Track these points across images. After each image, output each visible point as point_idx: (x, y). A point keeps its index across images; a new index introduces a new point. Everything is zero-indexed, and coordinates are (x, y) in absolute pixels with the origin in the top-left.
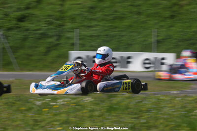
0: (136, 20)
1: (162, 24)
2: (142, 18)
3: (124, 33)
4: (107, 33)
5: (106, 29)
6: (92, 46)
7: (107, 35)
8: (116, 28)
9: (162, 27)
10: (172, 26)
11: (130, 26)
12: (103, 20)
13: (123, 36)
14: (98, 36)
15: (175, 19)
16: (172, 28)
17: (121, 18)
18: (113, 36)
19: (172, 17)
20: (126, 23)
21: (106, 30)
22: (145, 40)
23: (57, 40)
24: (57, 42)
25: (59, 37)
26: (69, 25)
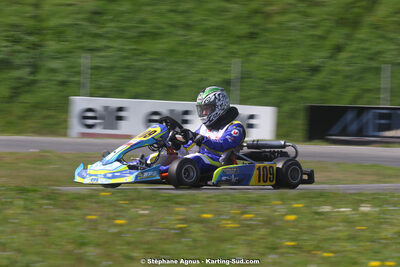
0: (182, 38)
1: (234, 48)
2: (195, 36)
3: (160, 65)
4: (127, 62)
5: (125, 54)
6: (99, 88)
7: (128, 67)
8: (145, 53)
9: (233, 54)
10: (251, 54)
11: (172, 52)
12: (118, 37)
13: (157, 70)
14: (111, 68)
15: (257, 41)
16: (252, 58)
17: (154, 36)
18: (141, 70)
19: (252, 36)
20: (162, 45)
21: (125, 58)
23: (32, 73)
24: (31, 78)
25: (35, 68)
26: (52, 46)
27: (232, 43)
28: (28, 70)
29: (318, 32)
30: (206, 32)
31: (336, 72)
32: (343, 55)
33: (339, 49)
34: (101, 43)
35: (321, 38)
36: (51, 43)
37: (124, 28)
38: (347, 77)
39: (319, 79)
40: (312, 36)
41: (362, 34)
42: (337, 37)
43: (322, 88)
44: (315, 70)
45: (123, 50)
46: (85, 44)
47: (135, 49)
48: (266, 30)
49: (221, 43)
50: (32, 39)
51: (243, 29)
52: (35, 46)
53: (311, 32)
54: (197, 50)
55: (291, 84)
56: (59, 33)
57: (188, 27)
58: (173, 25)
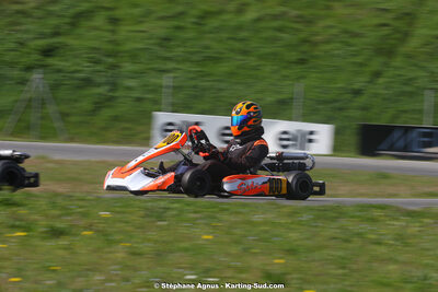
0: (240, 63)
1: (285, 72)
2: (252, 61)
3: (222, 85)
4: (193, 83)
5: (192, 75)
7: (195, 87)
8: (209, 75)
9: (285, 77)
10: (303, 77)
11: (231, 74)
12: (186, 60)
13: (220, 90)
14: (180, 88)
16: (302, 81)
17: (216, 60)
19: (302, 62)
20: (224, 68)
21: (192, 79)
23: (111, 90)
24: (111, 94)
25: (114, 86)
26: (128, 67)
27: (285, 68)
28: (107, 88)
29: (359, 60)
30: (261, 57)
31: (376, 95)
32: (381, 80)
33: (377, 74)
34: (170, 65)
35: (361, 65)
36: (126, 64)
37: (191, 53)
38: (384, 99)
39: (361, 100)
40: (354, 63)
41: (398, 62)
42: (376, 64)
43: (364, 109)
44: (357, 93)
45: (190, 72)
46: (156, 66)
47: (200, 71)
48: (313, 57)
49: (275, 67)
50: (110, 60)
51: (294, 56)
52: (114, 67)
53: (352, 60)
54: (254, 73)
55: (337, 105)
56: (133, 56)
57: (245, 53)
58: (232, 50)
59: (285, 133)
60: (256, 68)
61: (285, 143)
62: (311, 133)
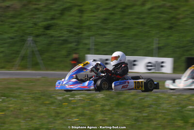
0: (140, 30)
1: (162, 33)
2: (146, 28)
3: (131, 41)
4: (117, 40)
6: (104, 51)
7: (117, 42)
8: (125, 36)
9: (162, 36)
10: (171, 36)
11: (136, 35)
12: (114, 29)
13: (130, 43)
14: (110, 43)
15: (173, 30)
16: (170, 37)
17: (129, 28)
18: (122, 43)
19: (170, 28)
20: (133, 32)
21: (116, 38)
22: (148, 47)
23: (77, 45)
24: (76, 47)
25: (78, 43)
26: (86, 33)
27: (163, 31)
28: (75, 44)
34: (106, 32)
37: (117, 26)
45: (115, 35)
46: (100, 32)
47: (121, 35)
50: (78, 30)
51: (166, 25)
52: (79, 33)
54: (147, 34)
56: (89, 28)
57: (144, 25)
58: (137, 24)
59: (149, 63)
60: (148, 32)
61: (150, 68)
62: (163, 62)
